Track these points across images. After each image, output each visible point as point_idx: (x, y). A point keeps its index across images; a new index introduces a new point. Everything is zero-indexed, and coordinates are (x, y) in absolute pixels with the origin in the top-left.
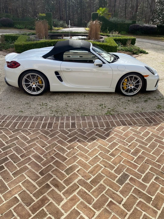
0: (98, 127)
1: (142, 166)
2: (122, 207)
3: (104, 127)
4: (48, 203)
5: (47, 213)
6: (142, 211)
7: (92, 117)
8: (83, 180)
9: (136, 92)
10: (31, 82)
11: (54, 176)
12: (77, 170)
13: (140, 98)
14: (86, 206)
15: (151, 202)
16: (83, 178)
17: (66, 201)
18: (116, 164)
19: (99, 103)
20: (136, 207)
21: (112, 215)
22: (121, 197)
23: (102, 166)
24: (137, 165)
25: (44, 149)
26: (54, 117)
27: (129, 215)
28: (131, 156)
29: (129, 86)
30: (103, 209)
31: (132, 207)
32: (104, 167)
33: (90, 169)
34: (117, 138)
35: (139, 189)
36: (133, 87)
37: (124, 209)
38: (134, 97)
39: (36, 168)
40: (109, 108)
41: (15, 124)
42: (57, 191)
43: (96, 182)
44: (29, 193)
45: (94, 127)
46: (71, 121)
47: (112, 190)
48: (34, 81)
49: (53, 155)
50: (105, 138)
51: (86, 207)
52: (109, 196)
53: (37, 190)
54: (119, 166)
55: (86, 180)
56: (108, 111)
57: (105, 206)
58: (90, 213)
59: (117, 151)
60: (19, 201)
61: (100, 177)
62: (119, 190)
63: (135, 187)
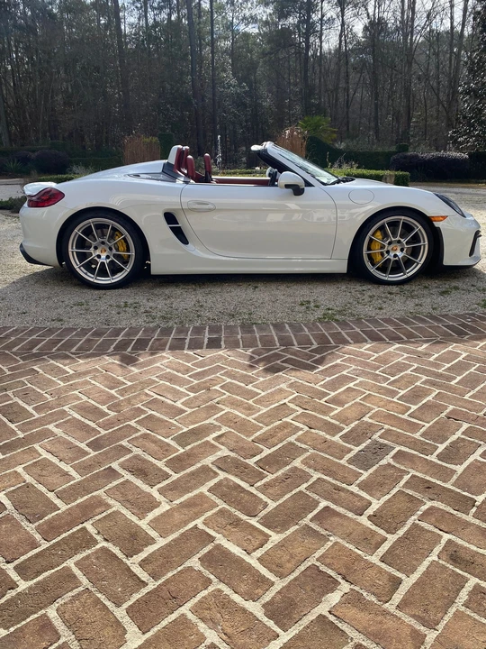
0: (294, 345)
1: (438, 426)
2: (368, 524)
3: (312, 344)
4: (104, 515)
5: (98, 538)
6: (441, 533)
7: (275, 326)
8: (233, 458)
9: (411, 271)
10: (96, 248)
11: (134, 449)
12: (215, 435)
13: (425, 287)
14: (239, 520)
15: (474, 509)
16: (233, 454)
17: (168, 507)
18: (346, 421)
19: (299, 300)
20: (417, 522)
21: (329, 543)
22: (362, 498)
23: (301, 426)
24: (420, 422)
25: (113, 392)
26: (157, 329)
27: (392, 543)
28: (401, 404)
29: (388, 252)
30: (297, 527)
31: (403, 523)
32: (307, 428)
33: (259, 433)
34: (354, 367)
35: (428, 478)
36: (400, 255)
37: (374, 527)
38: (406, 287)
39: (79, 434)
40: (329, 309)
41: (34, 344)
42: (139, 485)
43: (278, 462)
44: (43, 489)
45: (278, 344)
46: (207, 334)
47: (334, 482)
48: (103, 243)
49: (139, 405)
50: (313, 368)
51: (237, 523)
52: (320, 496)
53: (72, 483)
54: (357, 426)
55: (242, 459)
56: (324, 314)
57: (306, 521)
58: (250, 537)
59: (354, 393)
60: (6, 509)
61: (292, 451)
62: (358, 482)
63: (413, 472)
